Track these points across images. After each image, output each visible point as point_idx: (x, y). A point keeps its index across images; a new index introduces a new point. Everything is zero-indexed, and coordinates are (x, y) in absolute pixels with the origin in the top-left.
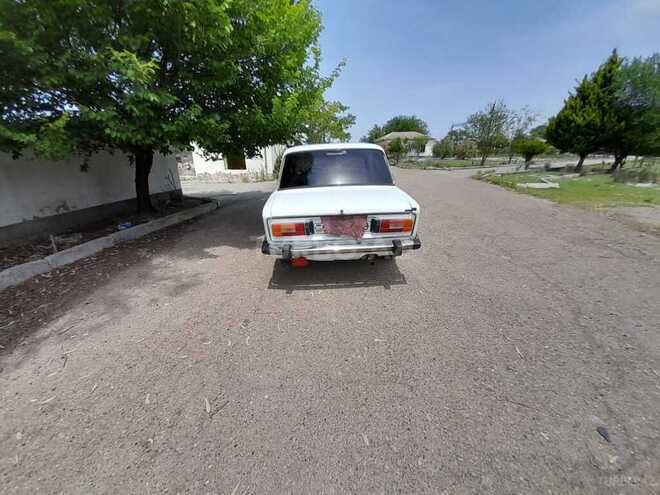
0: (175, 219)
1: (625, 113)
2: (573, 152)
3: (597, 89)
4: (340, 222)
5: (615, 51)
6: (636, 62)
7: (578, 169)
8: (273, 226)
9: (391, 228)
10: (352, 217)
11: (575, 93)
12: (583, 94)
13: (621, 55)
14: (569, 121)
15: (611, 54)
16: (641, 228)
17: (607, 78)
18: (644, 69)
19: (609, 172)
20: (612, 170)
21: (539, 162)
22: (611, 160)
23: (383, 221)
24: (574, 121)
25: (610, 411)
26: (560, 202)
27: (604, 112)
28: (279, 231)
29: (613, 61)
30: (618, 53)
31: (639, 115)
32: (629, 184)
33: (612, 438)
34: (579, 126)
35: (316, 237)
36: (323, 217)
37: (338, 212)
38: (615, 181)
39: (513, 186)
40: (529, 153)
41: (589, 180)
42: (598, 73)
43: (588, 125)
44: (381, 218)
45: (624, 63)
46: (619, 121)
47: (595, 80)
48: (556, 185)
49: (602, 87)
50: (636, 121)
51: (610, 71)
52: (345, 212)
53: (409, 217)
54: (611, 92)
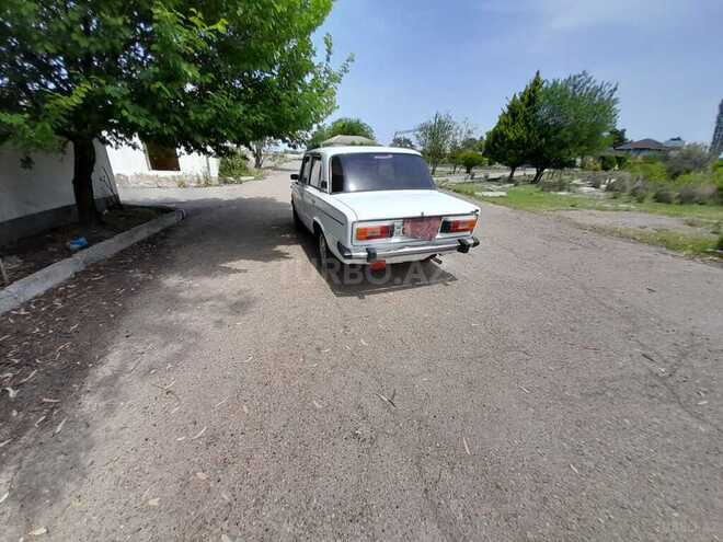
0: (143, 232)
1: (544, 130)
2: (506, 165)
3: (524, 108)
4: (420, 223)
5: (538, 73)
6: (555, 84)
7: (510, 180)
8: (358, 230)
9: (460, 228)
10: (430, 217)
11: (506, 110)
12: (513, 112)
13: (543, 77)
14: (503, 136)
15: (535, 75)
16: (581, 227)
17: (531, 97)
18: (561, 90)
19: (533, 182)
20: (535, 181)
21: (479, 173)
22: (533, 172)
23: (454, 222)
24: (507, 136)
25: (642, 345)
26: (515, 208)
27: (529, 129)
28: (364, 235)
29: (537, 83)
30: (540, 75)
31: (556, 132)
32: (553, 193)
33: (654, 359)
34: (510, 141)
35: (395, 240)
36: (406, 220)
37: (419, 215)
38: (542, 190)
39: (472, 194)
40: (470, 165)
41: (523, 189)
42: (524, 93)
43: (518, 140)
44: (451, 219)
45: (544, 85)
46: (541, 137)
47: (522, 99)
48: (503, 194)
49: (528, 105)
50: (553, 138)
51: (534, 92)
52: (425, 214)
53: (473, 218)
54: (535, 111)
